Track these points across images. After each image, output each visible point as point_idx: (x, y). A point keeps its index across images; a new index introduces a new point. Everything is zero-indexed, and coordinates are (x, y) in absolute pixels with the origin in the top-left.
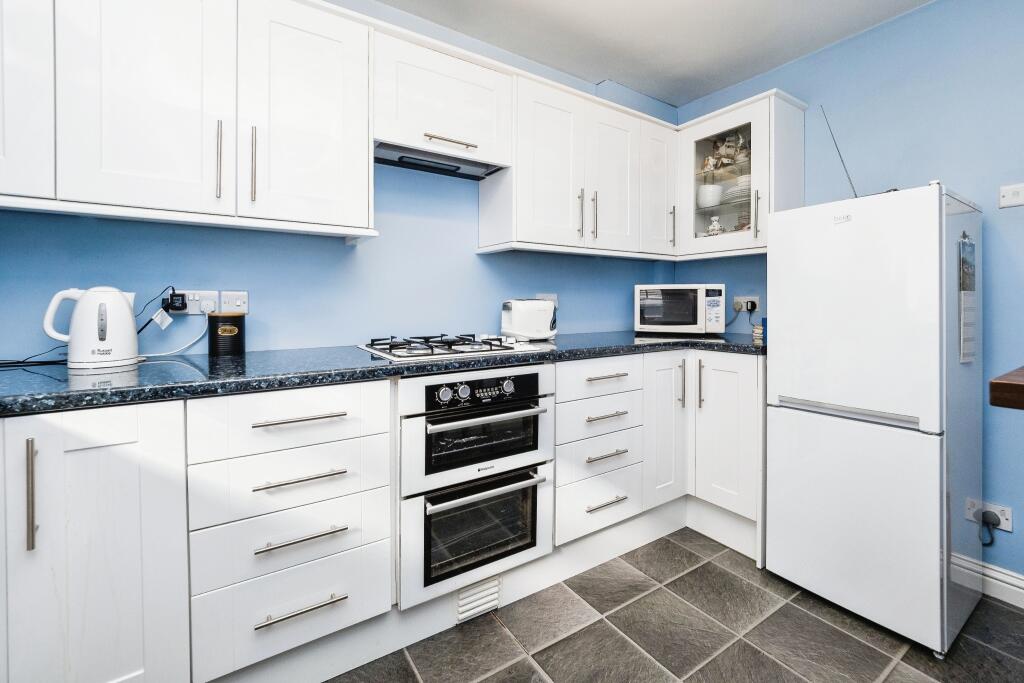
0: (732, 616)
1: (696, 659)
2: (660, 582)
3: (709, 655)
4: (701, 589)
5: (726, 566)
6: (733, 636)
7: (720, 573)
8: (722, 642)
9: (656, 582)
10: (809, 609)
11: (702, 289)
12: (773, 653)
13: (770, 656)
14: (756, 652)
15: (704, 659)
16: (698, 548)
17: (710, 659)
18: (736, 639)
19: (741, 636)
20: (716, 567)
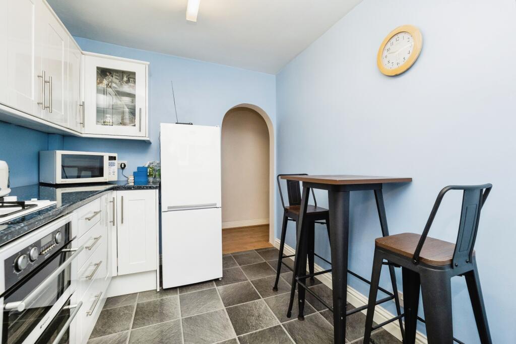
0: (170, 314)
1: (179, 340)
2: (128, 329)
3: (181, 334)
4: (148, 316)
5: (145, 300)
6: (179, 320)
7: (147, 304)
8: (178, 326)
9: (127, 331)
10: (187, 292)
11: (106, 156)
12: (194, 313)
13: (195, 315)
14: (191, 318)
15: (181, 336)
16: (124, 302)
17: (182, 334)
18: (181, 320)
19: (181, 318)
20: (143, 304)
